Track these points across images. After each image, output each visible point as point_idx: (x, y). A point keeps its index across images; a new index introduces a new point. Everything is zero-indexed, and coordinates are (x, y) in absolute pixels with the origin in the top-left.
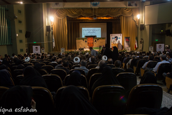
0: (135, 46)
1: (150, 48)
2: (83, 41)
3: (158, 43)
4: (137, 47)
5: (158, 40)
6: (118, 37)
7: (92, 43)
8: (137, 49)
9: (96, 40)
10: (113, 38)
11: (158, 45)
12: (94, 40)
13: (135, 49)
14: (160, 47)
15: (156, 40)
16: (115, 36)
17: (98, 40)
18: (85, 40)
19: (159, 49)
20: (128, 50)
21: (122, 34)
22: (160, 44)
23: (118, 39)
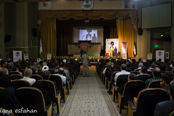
0: (134, 52)
1: (148, 55)
2: (76, 46)
3: (158, 50)
4: (135, 53)
5: (158, 46)
6: (114, 43)
7: (86, 49)
8: (135, 56)
9: (91, 45)
10: (109, 44)
11: (157, 52)
12: (89, 45)
13: (133, 56)
14: (160, 54)
15: (156, 46)
16: (111, 41)
17: (92, 45)
18: (78, 46)
19: (159, 56)
20: (124, 57)
21: (118, 39)
22: (159, 51)
23: (114, 44)
